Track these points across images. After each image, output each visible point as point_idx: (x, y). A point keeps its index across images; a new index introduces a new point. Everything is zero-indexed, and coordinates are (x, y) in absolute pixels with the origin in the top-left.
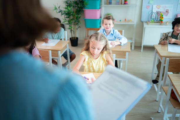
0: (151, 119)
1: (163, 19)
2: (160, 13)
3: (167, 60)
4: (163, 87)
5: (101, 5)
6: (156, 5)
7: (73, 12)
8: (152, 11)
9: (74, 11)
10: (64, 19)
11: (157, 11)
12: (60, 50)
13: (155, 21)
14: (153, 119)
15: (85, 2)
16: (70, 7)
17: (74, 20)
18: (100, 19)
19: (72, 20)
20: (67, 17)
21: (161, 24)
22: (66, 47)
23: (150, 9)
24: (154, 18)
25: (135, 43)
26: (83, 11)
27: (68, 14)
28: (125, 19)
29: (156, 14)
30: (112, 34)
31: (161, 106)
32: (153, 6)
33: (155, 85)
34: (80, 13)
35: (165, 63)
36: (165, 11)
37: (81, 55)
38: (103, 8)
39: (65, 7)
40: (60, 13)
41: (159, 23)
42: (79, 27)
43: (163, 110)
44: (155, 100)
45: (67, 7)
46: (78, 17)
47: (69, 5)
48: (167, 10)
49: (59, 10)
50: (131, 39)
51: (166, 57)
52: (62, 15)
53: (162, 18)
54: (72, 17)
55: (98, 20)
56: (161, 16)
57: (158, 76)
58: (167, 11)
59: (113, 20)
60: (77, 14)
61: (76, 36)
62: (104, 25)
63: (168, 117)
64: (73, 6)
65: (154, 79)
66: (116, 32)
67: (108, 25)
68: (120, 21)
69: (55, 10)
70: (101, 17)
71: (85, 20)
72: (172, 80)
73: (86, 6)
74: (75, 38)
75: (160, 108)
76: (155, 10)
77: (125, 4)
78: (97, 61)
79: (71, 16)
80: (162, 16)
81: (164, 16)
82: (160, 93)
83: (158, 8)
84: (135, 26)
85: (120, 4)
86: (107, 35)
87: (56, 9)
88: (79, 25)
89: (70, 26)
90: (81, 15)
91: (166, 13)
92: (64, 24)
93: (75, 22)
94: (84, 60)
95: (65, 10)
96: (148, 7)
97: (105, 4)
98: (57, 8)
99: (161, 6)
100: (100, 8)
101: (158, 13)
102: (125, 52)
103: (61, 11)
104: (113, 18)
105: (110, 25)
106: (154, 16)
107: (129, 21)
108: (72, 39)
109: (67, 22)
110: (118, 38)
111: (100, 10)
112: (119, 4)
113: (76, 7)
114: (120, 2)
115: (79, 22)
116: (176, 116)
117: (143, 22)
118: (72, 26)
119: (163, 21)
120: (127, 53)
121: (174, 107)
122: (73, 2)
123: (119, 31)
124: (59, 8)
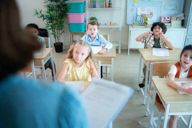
0: (139, 123)
1: (147, 22)
2: (144, 16)
3: (151, 65)
4: (149, 91)
5: (84, 8)
6: (140, 8)
7: (56, 17)
8: (137, 14)
9: (56, 15)
10: (47, 24)
11: (141, 14)
12: (43, 59)
13: (140, 23)
14: (140, 123)
15: (68, 5)
16: (52, 11)
17: (57, 25)
18: (84, 23)
19: (55, 24)
20: (49, 22)
21: (146, 27)
22: (49, 54)
23: (135, 12)
24: (139, 21)
25: (122, 46)
26: (67, 15)
27: (51, 19)
28: (111, 23)
29: (140, 16)
30: (97, 39)
31: (148, 109)
32: (137, 9)
33: (142, 89)
34: (63, 17)
35: (150, 68)
36: (149, 14)
37: (65, 63)
38: (87, 12)
39: (47, 11)
40: (42, 17)
41: (144, 25)
42: (63, 32)
43: (150, 113)
44: (142, 104)
45: (49, 11)
46: (62, 21)
47: (51, 9)
48: (151, 12)
49: (41, 15)
50: (117, 42)
51: (151, 61)
52: (45, 20)
53: (147, 20)
54: (55, 22)
55: (83, 24)
56: (145, 19)
57: (144, 80)
58: (151, 14)
59: (98, 25)
60: (59, 19)
61: (60, 41)
62: (89, 30)
63: (155, 120)
64: (56, 10)
65: (141, 83)
66: (101, 37)
67: (93, 31)
68: (105, 24)
69: (37, 15)
70: (85, 21)
71: (69, 24)
72: (156, 84)
73: (69, 9)
74: (59, 43)
75: (147, 112)
76: (139, 13)
77: (109, 7)
78: (81, 69)
79: (54, 20)
80: (147, 18)
81: (149, 19)
82: (147, 96)
83: (143, 11)
84: (120, 29)
85: (105, 7)
86: (92, 41)
87: (37, 13)
88: (63, 30)
89: (53, 31)
90: (64, 20)
91: (151, 15)
92: (47, 29)
93: (59, 26)
94: (68, 69)
95: (47, 14)
96: (132, 10)
97: (89, 7)
98: (39, 12)
99: (146, 8)
100: (84, 12)
101: (142, 16)
102: (111, 58)
103: (43, 16)
104: (98, 24)
105: (94, 30)
106: (139, 18)
107: (114, 24)
108: (56, 45)
109: (50, 27)
110: (103, 43)
111: (84, 13)
112: (103, 7)
113: (59, 11)
114: (105, 6)
115: (62, 26)
116: (162, 119)
117: (128, 25)
118: (56, 31)
119: (148, 24)
120: (113, 59)
121: (160, 111)
122: (56, 6)
123: (104, 36)
124: (40, 12)
